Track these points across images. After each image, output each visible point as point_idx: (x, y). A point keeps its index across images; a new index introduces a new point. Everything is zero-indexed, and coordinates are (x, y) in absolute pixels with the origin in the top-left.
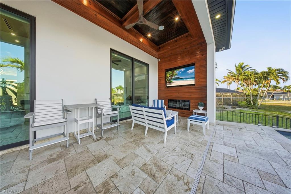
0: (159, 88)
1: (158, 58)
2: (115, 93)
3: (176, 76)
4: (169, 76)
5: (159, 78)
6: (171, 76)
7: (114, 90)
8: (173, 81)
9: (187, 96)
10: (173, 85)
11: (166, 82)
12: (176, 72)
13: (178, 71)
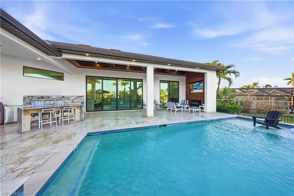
0: (186, 93)
1: (186, 77)
2: (165, 95)
3: (194, 87)
4: (191, 87)
5: (186, 87)
6: (192, 87)
7: (164, 92)
8: (194, 90)
9: (200, 99)
10: (193, 92)
11: (190, 90)
12: (194, 84)
13: (195, 84)
